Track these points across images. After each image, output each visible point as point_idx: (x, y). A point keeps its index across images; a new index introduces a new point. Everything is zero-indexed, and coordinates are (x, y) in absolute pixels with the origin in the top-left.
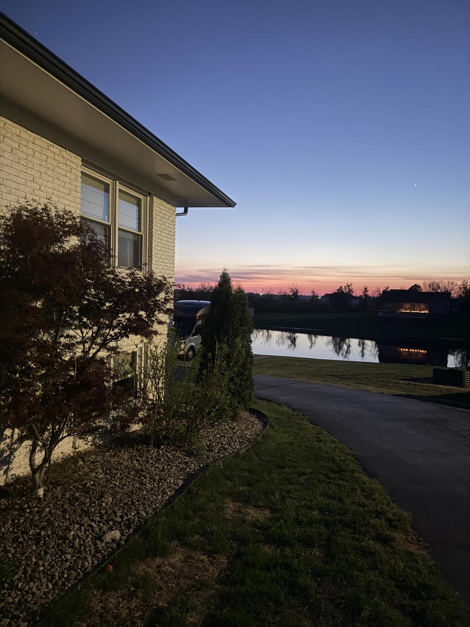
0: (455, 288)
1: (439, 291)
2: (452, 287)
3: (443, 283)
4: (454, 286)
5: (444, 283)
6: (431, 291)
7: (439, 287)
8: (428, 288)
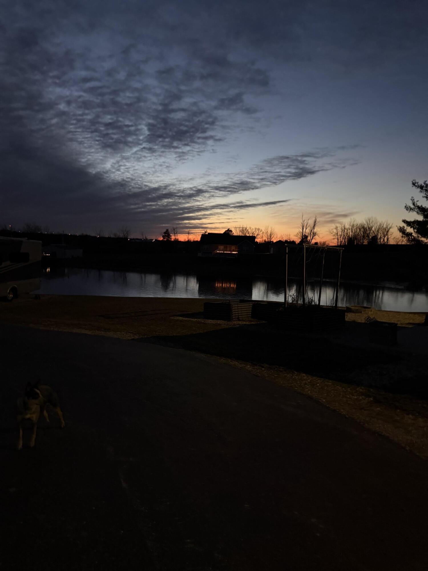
1: (248, 235)
4: (259, 232)
5: (253, 229)
6: (240, 235)
7: (248, 232)
8: (238, 232)
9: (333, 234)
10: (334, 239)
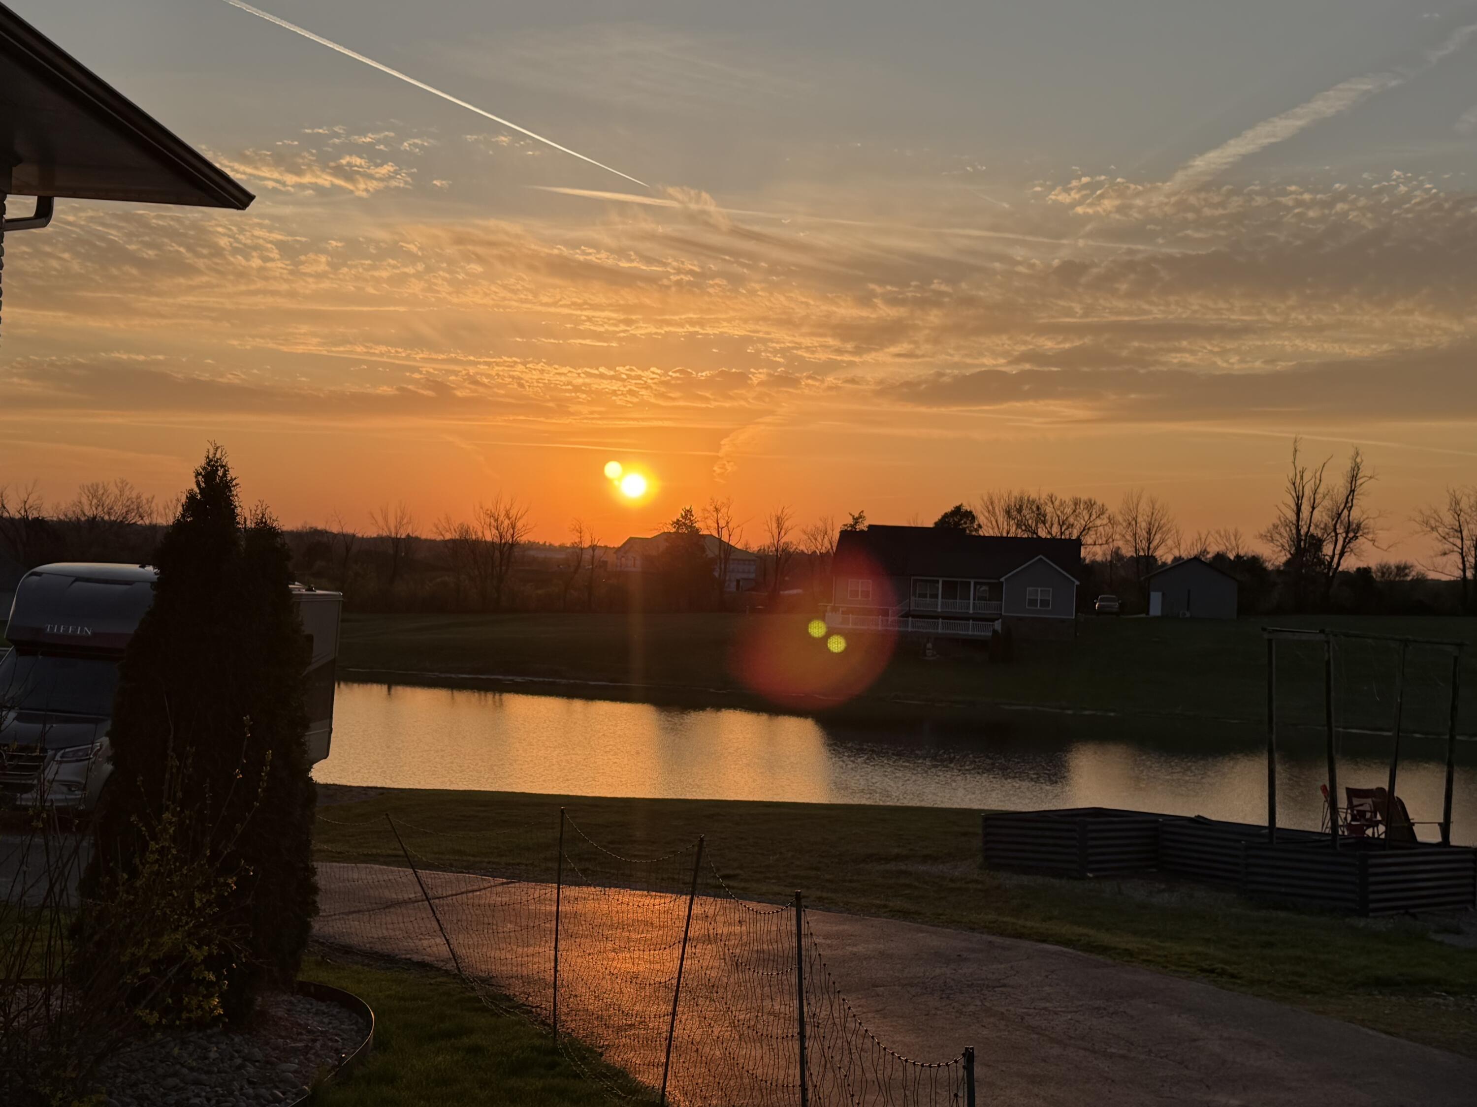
0: (1098, 522)
1: (1042, 533)
2: (1086, 518)
3: (1057, 503)
4: (1094, 517)
5: (1062, 503)
6: (1011, 535)
7: (1041, 517)
8: (1001, 519)
9: (1440, 530)
10: (1445, 554)
